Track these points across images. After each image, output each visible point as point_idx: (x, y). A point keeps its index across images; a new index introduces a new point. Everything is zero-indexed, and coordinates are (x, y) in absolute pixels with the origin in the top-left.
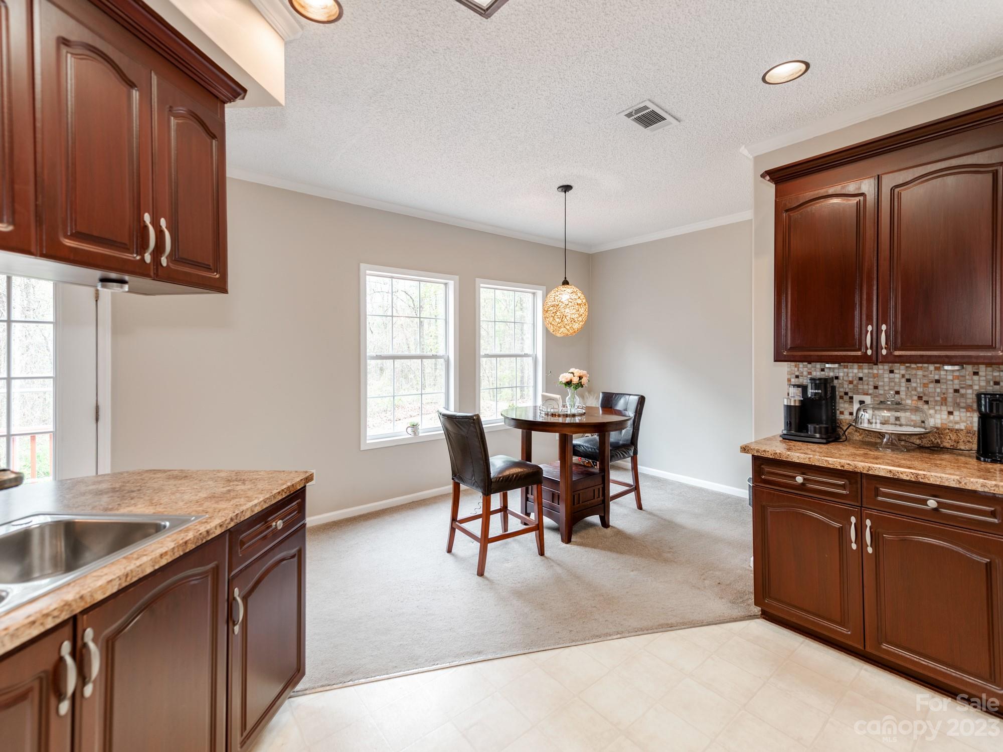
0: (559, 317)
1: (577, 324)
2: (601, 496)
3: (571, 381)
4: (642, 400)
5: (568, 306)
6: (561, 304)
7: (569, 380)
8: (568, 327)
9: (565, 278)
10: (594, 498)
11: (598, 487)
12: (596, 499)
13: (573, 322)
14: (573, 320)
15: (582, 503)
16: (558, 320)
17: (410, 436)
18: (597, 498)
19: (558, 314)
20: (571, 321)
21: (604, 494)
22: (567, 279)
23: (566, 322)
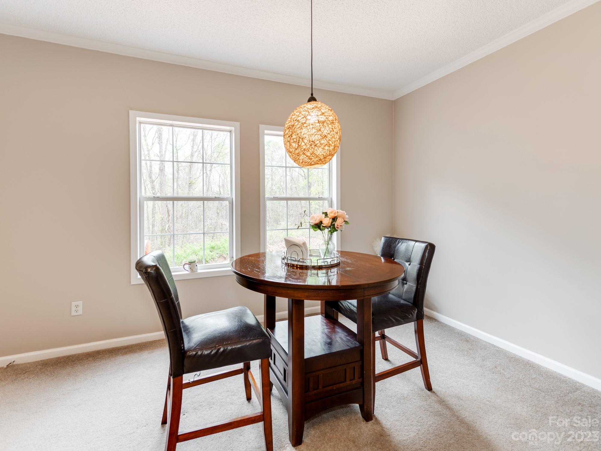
0: (295, 140)
1: (320, 149)
2: (357, 375)
3: (321, 222)
4: (430, 249)
5: (305, 125)
6: (297, 123)
7: (317, 221)
8: (308, 154)
9: (312, 94)
10: (345, 381)
11: (353, 365)
12: (348, 382)
13: (313, 146)
14: (313, 143)
15: (324, 387)
16: (294, 145)
17: (187, 272)
18: (350, 380)
19: (294, 137)
20: (311, 145)
21: (362, 375)
22: (314, 96)
23: (304, 147)
